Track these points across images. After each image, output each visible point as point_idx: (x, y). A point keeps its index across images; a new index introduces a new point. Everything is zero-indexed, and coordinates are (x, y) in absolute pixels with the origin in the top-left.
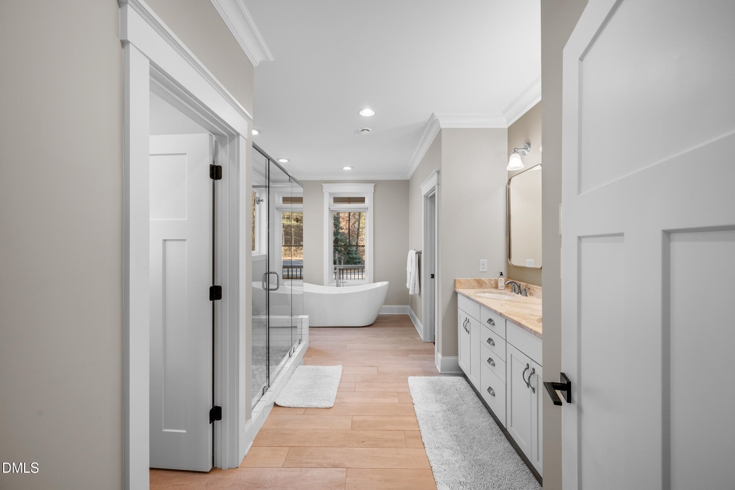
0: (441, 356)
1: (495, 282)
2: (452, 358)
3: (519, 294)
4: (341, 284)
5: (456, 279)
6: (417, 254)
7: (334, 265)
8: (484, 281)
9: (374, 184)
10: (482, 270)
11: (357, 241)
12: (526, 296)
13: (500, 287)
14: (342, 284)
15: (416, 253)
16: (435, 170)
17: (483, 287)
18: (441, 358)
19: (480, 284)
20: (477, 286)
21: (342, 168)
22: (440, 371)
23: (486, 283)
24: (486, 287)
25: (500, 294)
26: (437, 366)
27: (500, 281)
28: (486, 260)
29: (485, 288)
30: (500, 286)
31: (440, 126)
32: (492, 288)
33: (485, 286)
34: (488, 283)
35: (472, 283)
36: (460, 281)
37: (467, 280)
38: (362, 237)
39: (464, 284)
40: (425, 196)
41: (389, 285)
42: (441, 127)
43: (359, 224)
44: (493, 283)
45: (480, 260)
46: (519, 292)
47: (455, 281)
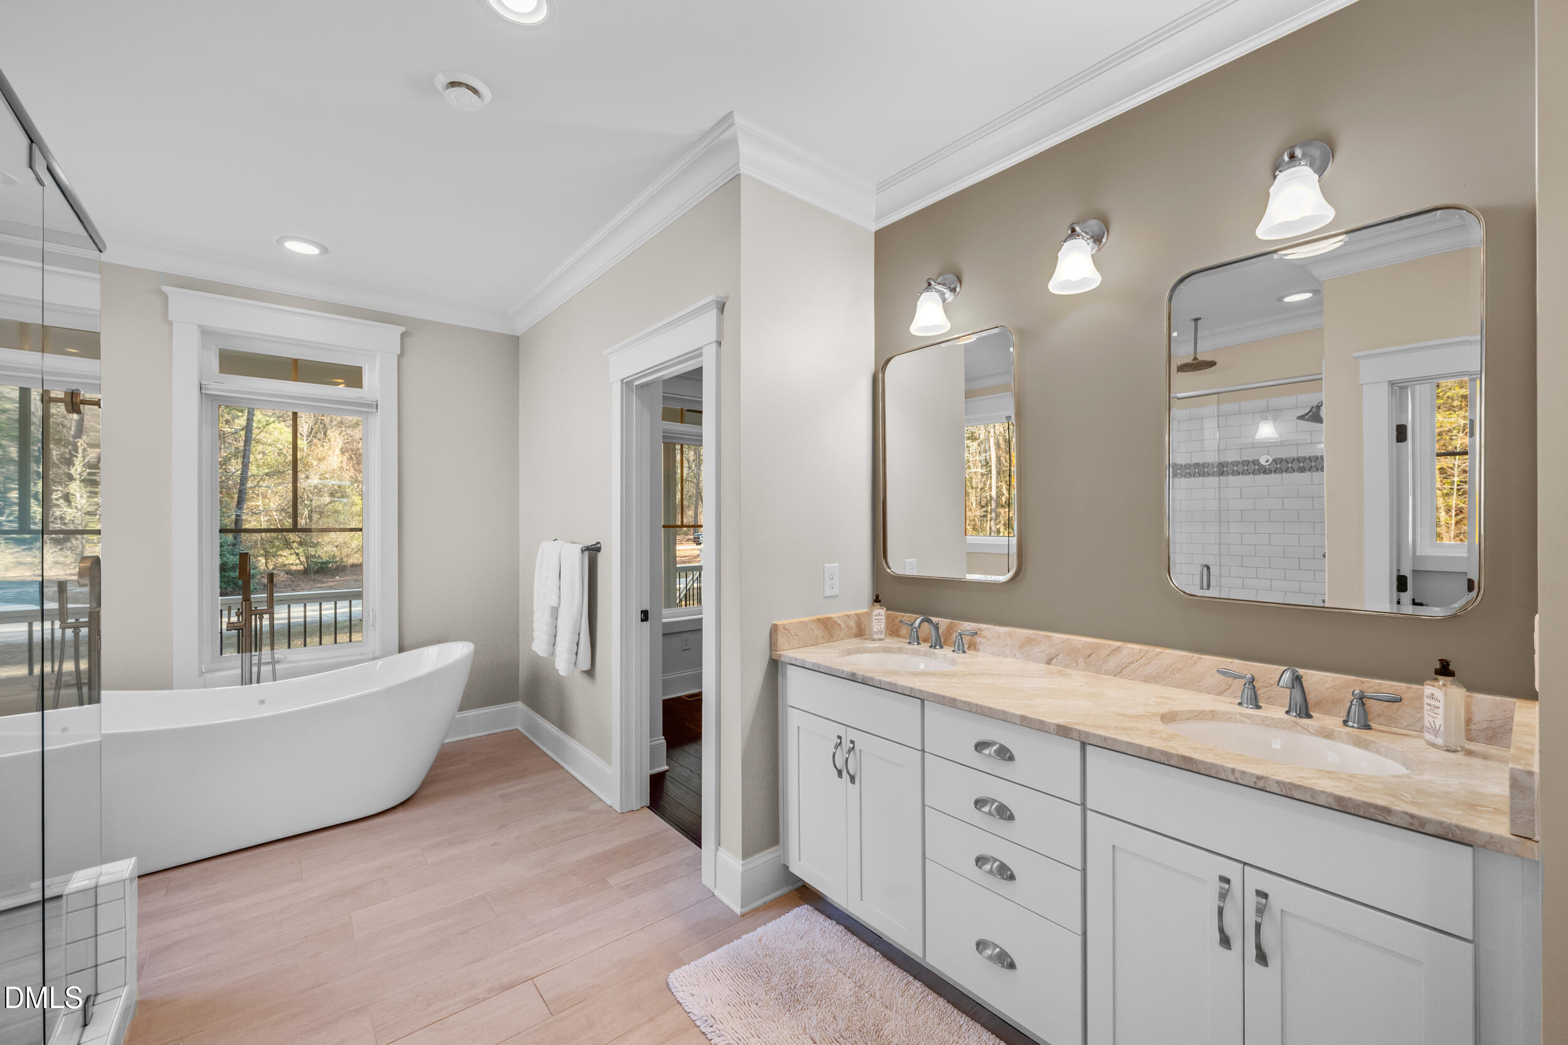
0: (741, 862)
1: (856, 622)
2: (765, 858)
3: (938, 647)
4: (263, 668)
5: (778, 623)
6: (586, 553)
7: (222, 595)
8: (835, 622)
9: (402, 329)
10: (828, 593)
11: (237, 516)
12: (964, 652)
13: (876, 633)
14: (270, 667)
15: (583, 551)
16: (710, 298)
17: (835, 638)
18: (741, 867)
19: (828, 628)
20: (823, 638)
21: (280, 242)
22: (738, 910)
23: (839, 625)
24: (839, 638)
25: (887, 652)
26: (716, 893)
27: (876, 618)
28: (838, 565)
29: (838, 640)
30: (877, 630)
31: (738, 163)
32: (851, 638)
33: (837, 636)
34: (843, 626)
35: (812, 630)
36: (787, 629)
37: (803, 622)
38: (253, 503)
39: (796, 635)
40: (625, 381)
41: (476, 652)
42: (739, 169)
43: (245, 466)
44: (852, 623)
45: (825, 565)
46: (938, 643)
47: (774, 630)
